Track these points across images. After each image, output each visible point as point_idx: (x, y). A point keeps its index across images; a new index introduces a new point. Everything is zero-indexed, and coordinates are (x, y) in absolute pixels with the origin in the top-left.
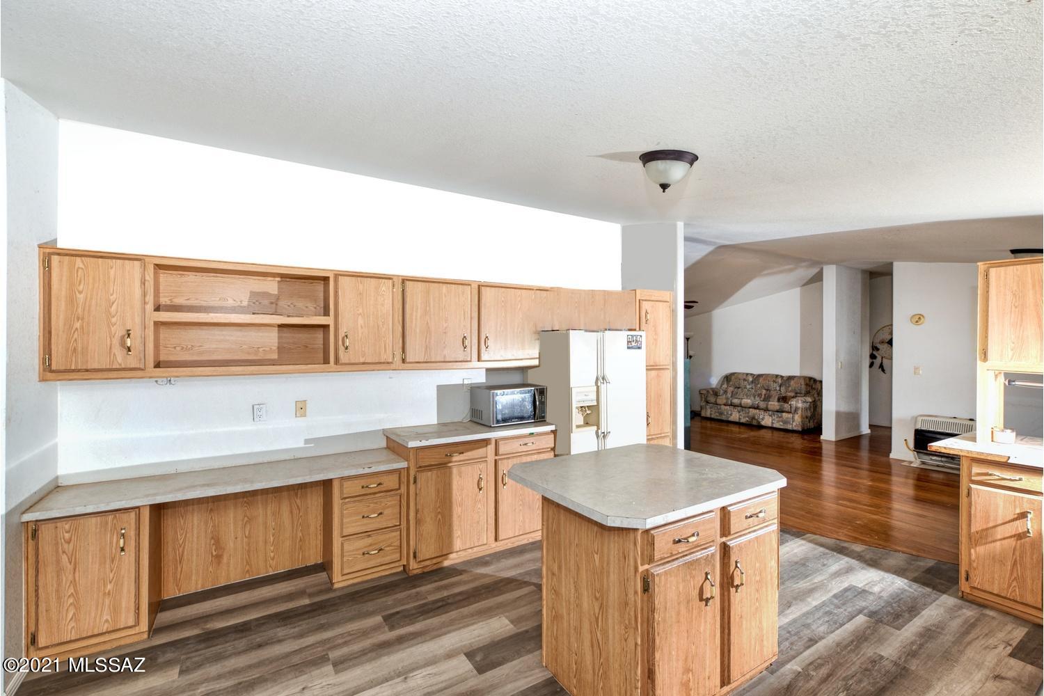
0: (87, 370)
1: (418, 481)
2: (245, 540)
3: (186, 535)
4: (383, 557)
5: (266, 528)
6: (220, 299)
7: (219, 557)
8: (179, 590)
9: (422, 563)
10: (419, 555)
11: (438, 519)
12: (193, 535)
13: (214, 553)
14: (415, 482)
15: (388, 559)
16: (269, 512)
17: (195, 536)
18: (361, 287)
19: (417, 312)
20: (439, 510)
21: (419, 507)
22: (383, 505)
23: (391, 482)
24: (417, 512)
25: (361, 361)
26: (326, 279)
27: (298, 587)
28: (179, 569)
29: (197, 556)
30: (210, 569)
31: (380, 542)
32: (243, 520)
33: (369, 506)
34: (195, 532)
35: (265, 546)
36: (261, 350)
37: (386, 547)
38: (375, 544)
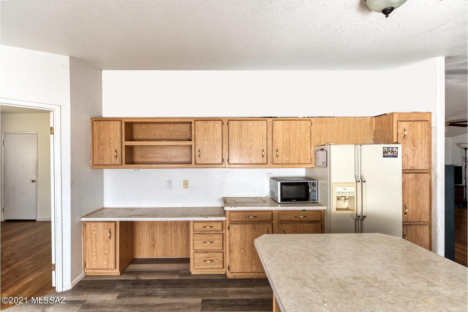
0: (104, 165)
1: (230, 229)
2: (164, 240)
3: (142, 234)
4: (213, 265)
5: (171, 237)
6: (154, 135)
7: (154, 245)
8: (140, 256)
9: (233, 274)
10: (231, 269)
11: (241, 252)
12: (145, 234)
13: (152, 244)
14: (229, 229)
15: (216, 266)
16: (173, 230)
17: (146, 235)
18: (206, 125)
19: (235, 137)
20: (242, 247)
21: (231, 243)
22: (214, 238)
23: (218, 227)
24: (230, 245)
25: (206, 163)
26: (191, 123)
27: (178, 268)
28: (140, 247)
29: (146, 243)
30: (151, 250)
31: (212, 257)
32: (163, 232)
33: (206, 237)
34: (146, 233)
35: (171, 245)
36: (169, 157)
37: (215, 260)
38: (210, 257)
